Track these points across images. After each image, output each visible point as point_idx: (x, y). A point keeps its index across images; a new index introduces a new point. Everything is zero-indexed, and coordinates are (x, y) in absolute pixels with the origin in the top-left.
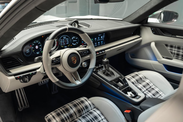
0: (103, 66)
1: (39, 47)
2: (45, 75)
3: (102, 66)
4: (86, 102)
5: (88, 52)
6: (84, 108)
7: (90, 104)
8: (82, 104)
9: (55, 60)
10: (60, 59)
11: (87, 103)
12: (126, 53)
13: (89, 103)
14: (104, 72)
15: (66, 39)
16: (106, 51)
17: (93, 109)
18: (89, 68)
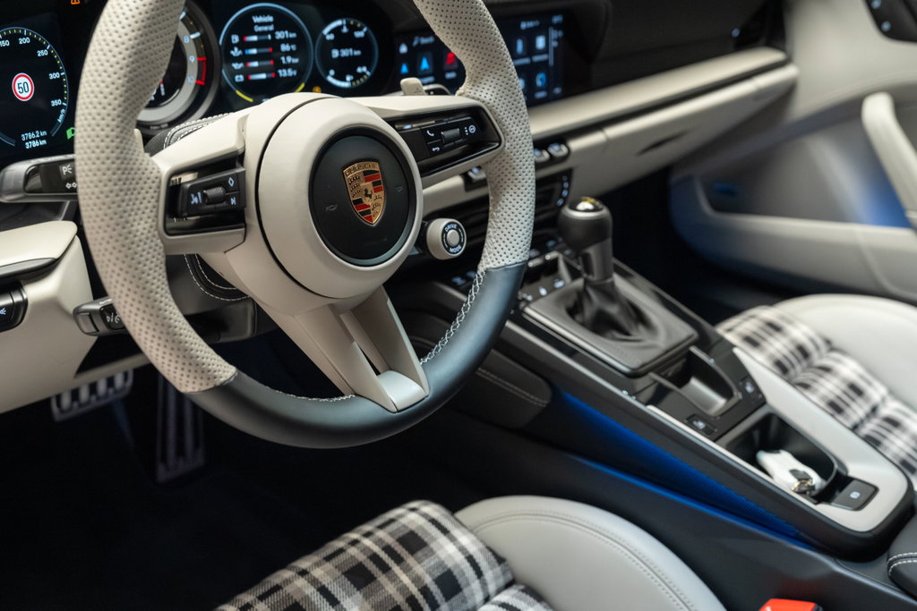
0: (555, 261)
1: (45, 89)
2: (102, 328)
3: (548, 257)
4: (442, 539)
5: (472, 129)
6: (434, 589)
7: (470, 559)
8: (410, 560)
9: (195, 189)
10: (240, 178)
11: (448, 552)
12: (675, 178)
13: (462, 549)
14: (571, 303)
15: (272, 33)
16: (576, 144)
17: (499, 592)
18: (482, 268)
